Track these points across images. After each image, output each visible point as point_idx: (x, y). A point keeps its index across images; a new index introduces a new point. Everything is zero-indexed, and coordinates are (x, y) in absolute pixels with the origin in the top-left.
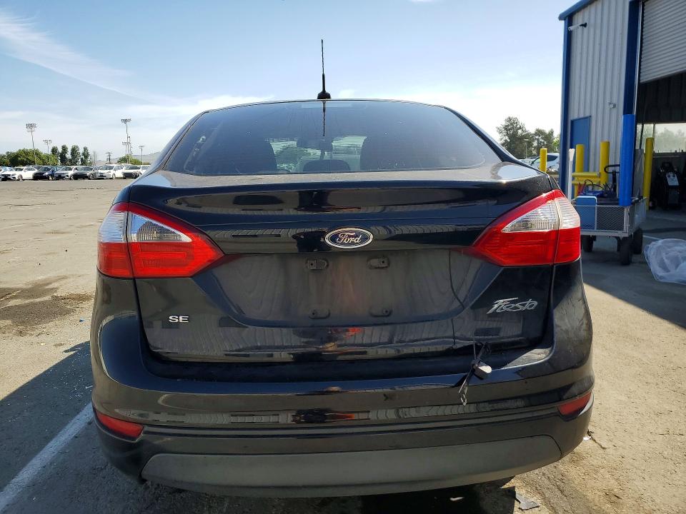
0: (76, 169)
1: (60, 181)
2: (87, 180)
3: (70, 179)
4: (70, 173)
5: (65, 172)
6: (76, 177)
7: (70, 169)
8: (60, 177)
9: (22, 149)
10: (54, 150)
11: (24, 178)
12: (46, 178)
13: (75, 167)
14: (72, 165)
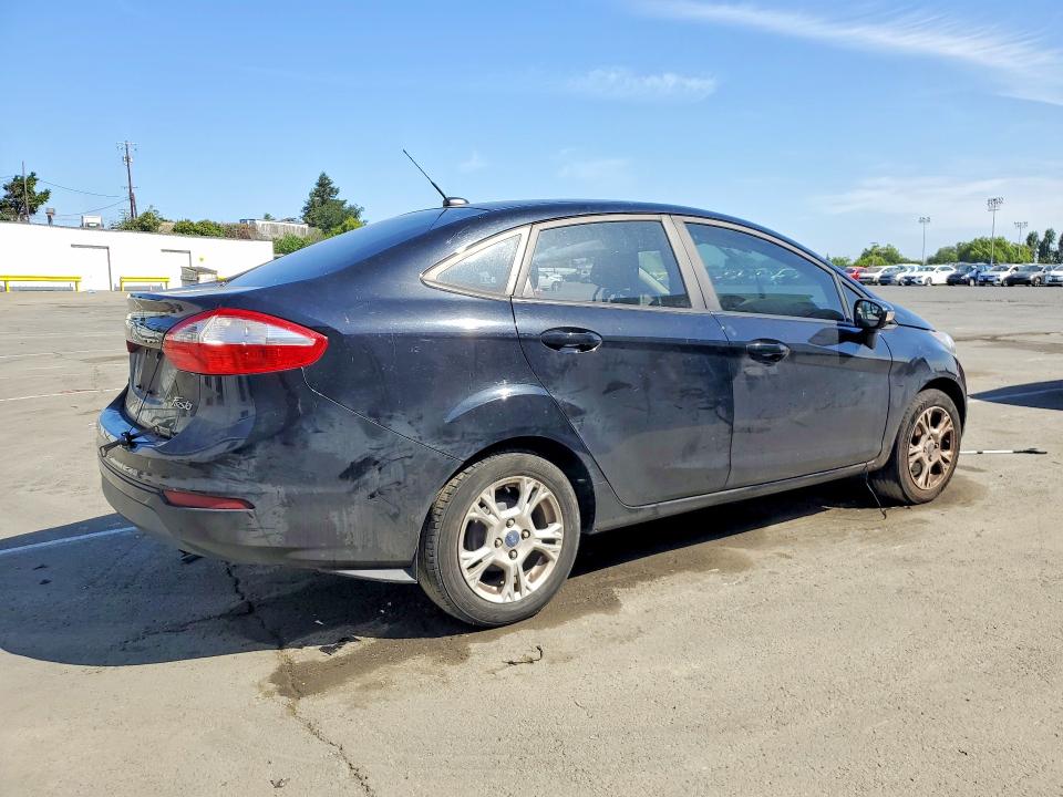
0: (1016, 269)
1: (987, 289)
2: (1031, 288)
3: (1002, 285)
4: (1003, 275)
5: (997, 273)
6: (1011, 282)
7: (1006, 269)
8: (986, 282)
9: (978, 238)
10: (1031, 238)
11: (934, 282)
12: (966, 283)
13: (1015, 266)
14: (1008, 262)
